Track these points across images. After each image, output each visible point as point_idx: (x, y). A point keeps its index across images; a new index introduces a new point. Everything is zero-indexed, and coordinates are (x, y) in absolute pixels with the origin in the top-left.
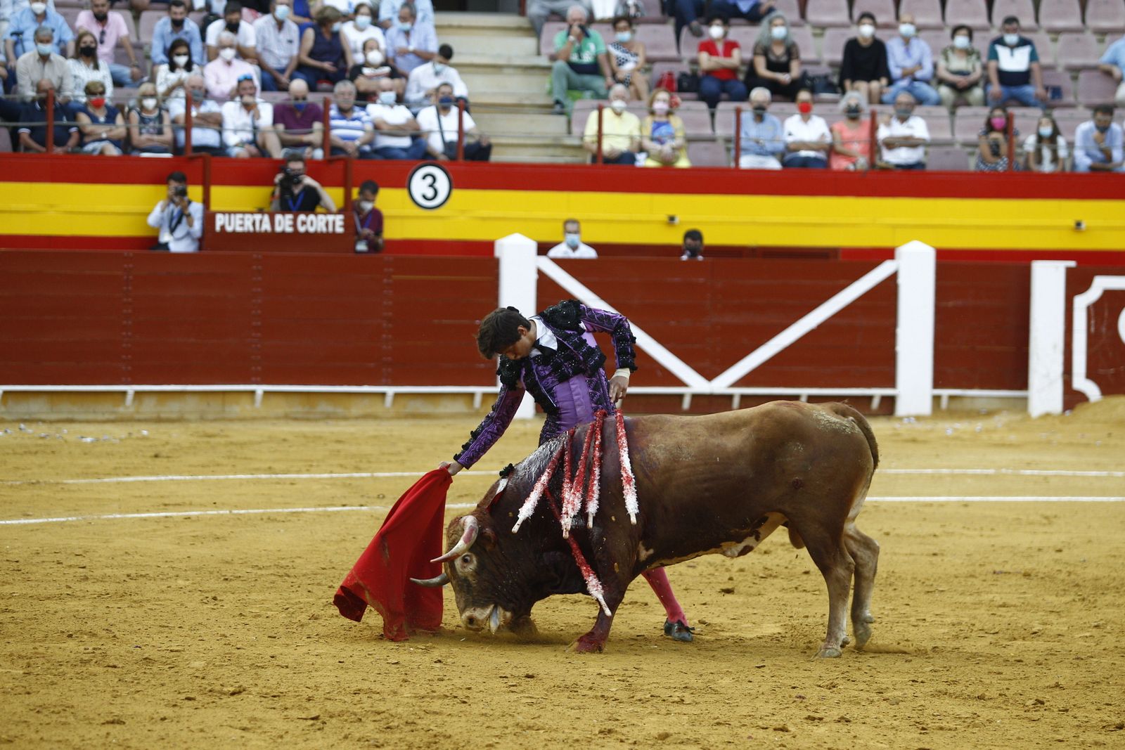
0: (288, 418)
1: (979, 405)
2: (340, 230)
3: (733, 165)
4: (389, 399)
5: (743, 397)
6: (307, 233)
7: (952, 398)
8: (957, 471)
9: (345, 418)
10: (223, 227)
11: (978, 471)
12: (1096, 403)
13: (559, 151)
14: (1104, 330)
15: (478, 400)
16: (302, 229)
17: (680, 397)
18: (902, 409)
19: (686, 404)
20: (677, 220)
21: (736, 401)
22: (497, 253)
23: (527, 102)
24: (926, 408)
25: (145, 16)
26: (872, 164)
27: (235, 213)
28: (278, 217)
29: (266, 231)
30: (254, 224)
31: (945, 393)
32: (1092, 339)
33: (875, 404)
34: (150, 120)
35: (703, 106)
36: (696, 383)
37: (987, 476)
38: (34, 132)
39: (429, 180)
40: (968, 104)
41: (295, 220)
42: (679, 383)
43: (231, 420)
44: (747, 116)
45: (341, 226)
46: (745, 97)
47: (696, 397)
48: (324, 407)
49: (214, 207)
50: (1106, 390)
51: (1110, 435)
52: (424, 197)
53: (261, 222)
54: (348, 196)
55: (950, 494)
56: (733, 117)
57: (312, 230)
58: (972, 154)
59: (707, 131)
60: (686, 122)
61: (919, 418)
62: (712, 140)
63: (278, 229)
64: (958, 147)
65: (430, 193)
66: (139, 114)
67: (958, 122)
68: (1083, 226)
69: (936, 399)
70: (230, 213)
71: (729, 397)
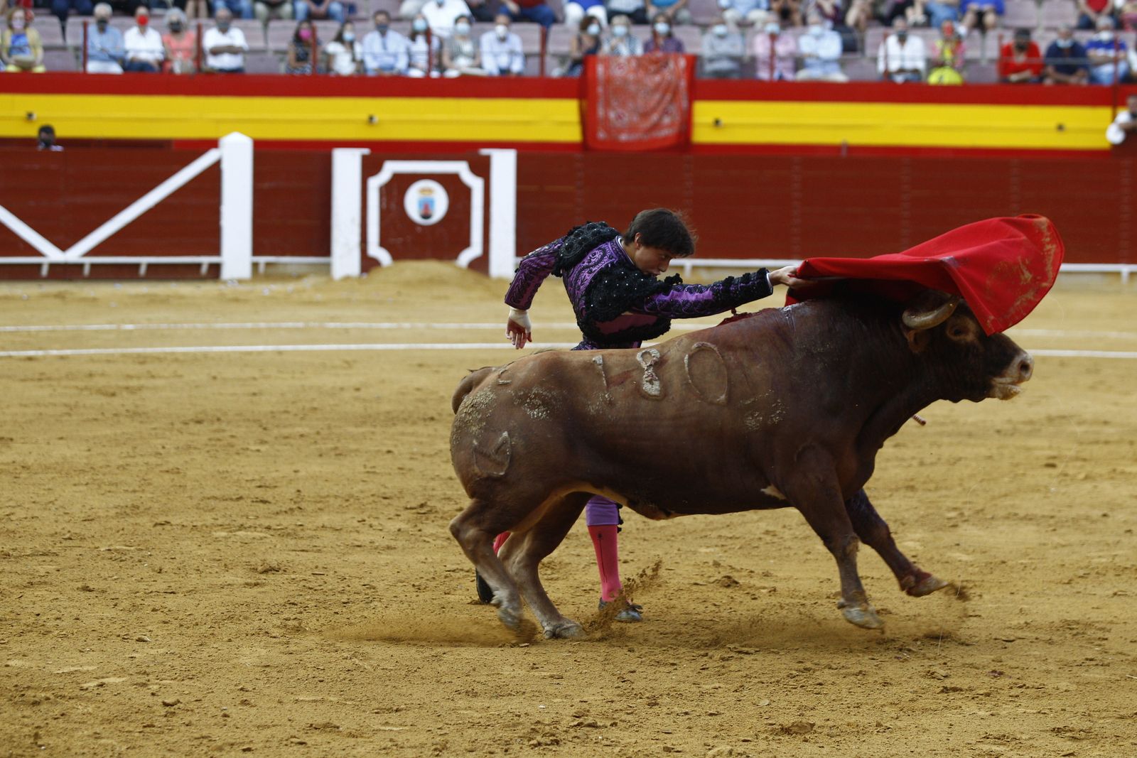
1: (290, 270)
3: (81, 69)
5: (93, 266)
7: (268, 265)
8: (273, 325)
11: (290, 325)
12: (389, 268)
14: (393, 206)
17: (39, 266)
18: (226, 273)
19: (45, 271)
20: (35, 116)
21: (87, 270)
24: (246, 272)
26: (199, 69)
31: (262, 260)
32: (384, 214)
33: (204, 270)
35: (55, 20)
36: (52, 254)
37: (297, 329)
40: (279, 18)
42: (37, 253)
44: (93, 29)
46: (90, 13)
47: (53, 266)
50: (397, 255)
51: (399, 293)
55: (266, 343)
56: (81, 30)
58: (282, 60)
59: (59, 41)
60: (43, 34)
61: (241, 281)
62: (63, 48)
64: (270, 55)
67: (271, 34)
68: (377, 119)
69: (255, 266)
71: (80, 266)
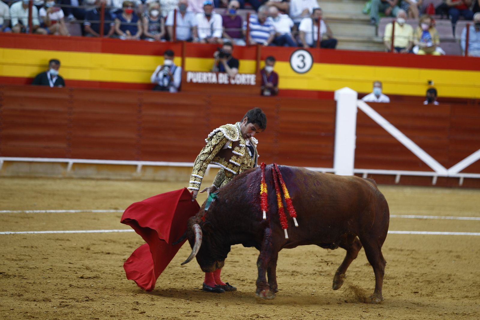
2: (253, 83)
3: (464, 54)
5: (465, 179)
6: (235, 85)
10: (191, 80)
13: (371, 45)
16: (233, 82)
17: (431, 178)
19: (434, 181)
20: (433, 83)
21: (461, 182)
22: (336, 98)
23: (354, 18)
27: (198, 72)
28: (221, 75)
29: (214, 83)
30: (208, 78)
34: (155, 22)
35: (449, 23)
36: (440, 170)
38: (92, 26)
39: (301, 58)
42: (429, 169)
44: (472, 28)
45: (254, 81)
46: (471, 18)
47: (440, 178)
49: (187, 68)
53: (212, 77)
54: (257, 65)
57: (238, 82)
59: (451, 36)
60: (440, 31)
62: (453, 41)
63: (221, 81)
65: (301, 65)
66: (149, 18)
70: (195, 72)
71: (458, 179)
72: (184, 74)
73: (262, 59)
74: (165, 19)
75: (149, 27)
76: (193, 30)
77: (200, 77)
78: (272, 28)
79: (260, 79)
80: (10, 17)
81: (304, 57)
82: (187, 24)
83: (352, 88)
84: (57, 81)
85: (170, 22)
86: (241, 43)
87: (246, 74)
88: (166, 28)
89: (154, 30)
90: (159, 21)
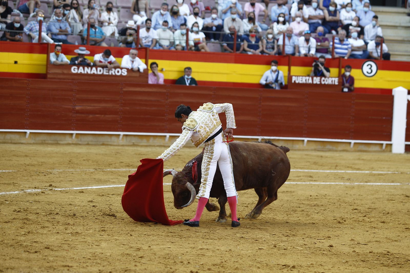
0: (315, 150)
2: (336, 83)
4: (352, 145)
6: (325, 84)
9: (336, 151)
10: (295, 81)
15: (384, 146)
16: (323, 83)
22: (393, 93)
23: (406, 39)
25: (270, 5)
27: (299, 76)
28: (315, 78)
29: (310, 83)
30: (306, 80)
34: (270, 43)
38: (228, 45)
39: (369, 66)
41: (321, 79)
43: (295, 150)
45: (337, 82)
48: (329, 147)
49: (292, 74)
52: (368, 72)
53: (308, 80)
54: (340, 72)
57: (326, 83)
63: (315, 82)
65: (370, 71)
66: (267, 40)
70: (297, 76)
72: (290, 78)
73: (343, 67)
74: (278, 40)
75: (266, 46)
76: (296, 48)
77: (301, 80)
78: (350, 46)
79: (341, 81)
80: (174, 39)
81: (371, 66)
82: (292, 44)
83: (405, 87)
84: (190, 81)
85: (281, 42)
86: (329, 56)
87: (332, 77)
88: (278, 46)
89: (270, 48)
90: (274, 42)
